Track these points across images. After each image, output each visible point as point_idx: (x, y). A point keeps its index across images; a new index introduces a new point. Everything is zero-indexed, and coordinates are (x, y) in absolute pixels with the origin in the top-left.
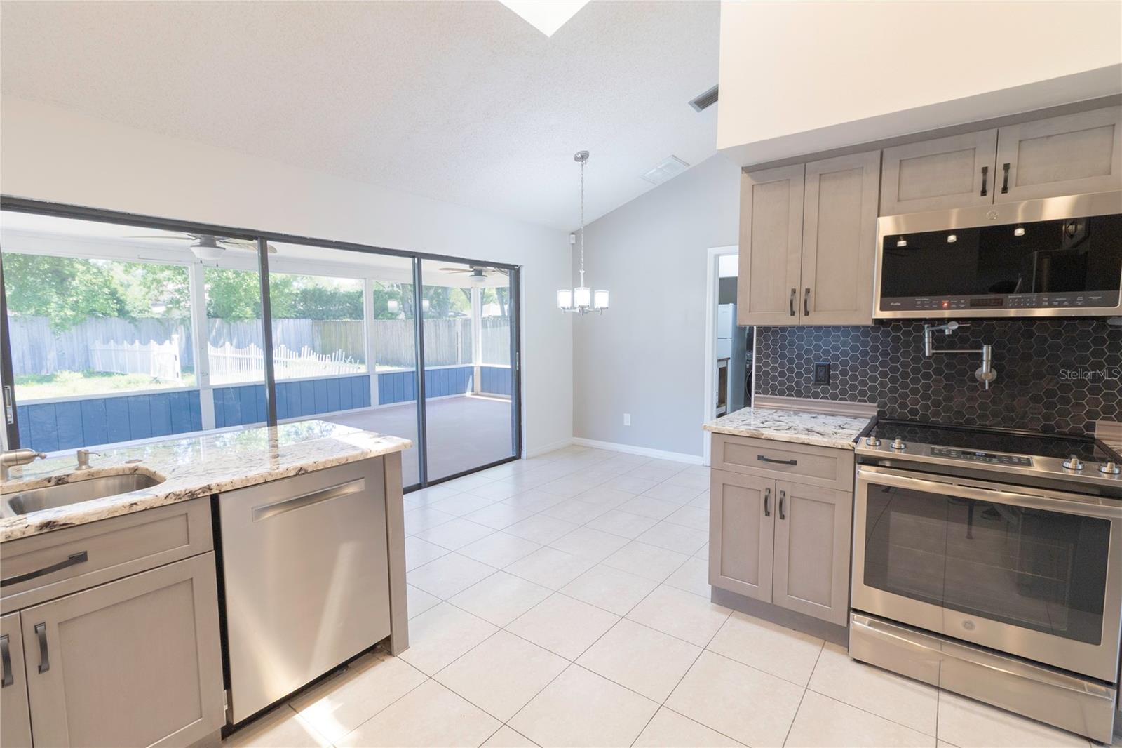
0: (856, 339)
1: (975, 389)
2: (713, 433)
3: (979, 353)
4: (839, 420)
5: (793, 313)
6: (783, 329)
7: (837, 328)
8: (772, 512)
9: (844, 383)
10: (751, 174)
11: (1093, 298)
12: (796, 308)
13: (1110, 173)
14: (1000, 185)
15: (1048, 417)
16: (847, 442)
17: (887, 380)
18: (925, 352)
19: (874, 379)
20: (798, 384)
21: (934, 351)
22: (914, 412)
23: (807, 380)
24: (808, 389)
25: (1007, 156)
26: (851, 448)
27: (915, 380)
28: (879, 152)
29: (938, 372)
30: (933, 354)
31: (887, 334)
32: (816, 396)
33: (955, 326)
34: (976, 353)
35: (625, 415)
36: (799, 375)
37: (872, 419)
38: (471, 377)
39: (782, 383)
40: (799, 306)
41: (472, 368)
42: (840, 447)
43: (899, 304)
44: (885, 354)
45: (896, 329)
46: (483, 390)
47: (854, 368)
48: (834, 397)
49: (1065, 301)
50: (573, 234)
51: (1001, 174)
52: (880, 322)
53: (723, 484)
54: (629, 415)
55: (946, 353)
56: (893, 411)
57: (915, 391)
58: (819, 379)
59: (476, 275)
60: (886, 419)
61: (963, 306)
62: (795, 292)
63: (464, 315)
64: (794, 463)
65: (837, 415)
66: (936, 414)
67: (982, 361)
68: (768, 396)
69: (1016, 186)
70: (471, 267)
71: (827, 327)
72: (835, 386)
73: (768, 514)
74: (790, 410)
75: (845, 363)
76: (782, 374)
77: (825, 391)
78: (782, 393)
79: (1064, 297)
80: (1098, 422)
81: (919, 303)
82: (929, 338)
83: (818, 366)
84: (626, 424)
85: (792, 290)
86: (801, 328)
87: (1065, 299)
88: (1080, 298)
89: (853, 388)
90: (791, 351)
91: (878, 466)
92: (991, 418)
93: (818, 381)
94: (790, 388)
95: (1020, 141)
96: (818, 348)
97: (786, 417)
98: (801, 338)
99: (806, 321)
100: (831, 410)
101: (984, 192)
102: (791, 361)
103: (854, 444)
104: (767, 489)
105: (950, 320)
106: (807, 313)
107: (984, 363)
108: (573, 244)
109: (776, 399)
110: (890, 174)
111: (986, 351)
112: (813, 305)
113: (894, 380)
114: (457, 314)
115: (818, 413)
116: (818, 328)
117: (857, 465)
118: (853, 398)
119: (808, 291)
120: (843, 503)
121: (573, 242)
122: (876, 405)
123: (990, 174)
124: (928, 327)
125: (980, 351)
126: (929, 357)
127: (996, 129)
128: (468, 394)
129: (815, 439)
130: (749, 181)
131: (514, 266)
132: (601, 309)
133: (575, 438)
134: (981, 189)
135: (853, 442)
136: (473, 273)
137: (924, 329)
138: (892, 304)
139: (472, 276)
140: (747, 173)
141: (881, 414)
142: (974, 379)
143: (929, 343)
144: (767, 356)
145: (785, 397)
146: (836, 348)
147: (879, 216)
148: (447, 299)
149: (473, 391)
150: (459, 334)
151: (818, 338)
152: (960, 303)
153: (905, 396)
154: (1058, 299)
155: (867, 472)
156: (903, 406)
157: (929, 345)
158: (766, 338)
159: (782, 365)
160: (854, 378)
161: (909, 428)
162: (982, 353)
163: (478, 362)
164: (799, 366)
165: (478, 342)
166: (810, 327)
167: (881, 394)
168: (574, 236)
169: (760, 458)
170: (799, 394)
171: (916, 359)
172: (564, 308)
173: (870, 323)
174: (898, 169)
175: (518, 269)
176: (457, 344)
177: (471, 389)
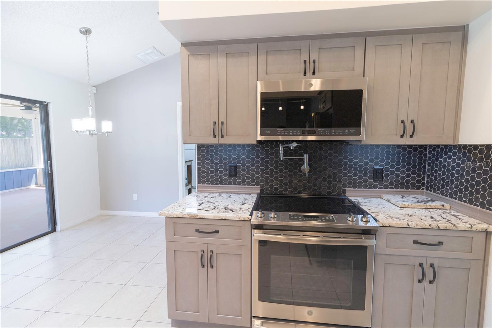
0: (248, 151)
1: (301, 176)
2: (166, 217)
3: (302, 158)
4: (242, 197)
5: (215, 137)
6: (212, 146)
7: (239, 145)
8: (206, 265)
9: (244, 175)
10: (186, 47)
11: (351, 131)
12: (216, 134)
13: (354, 70)
14: (312, 71)
15: (329, 188)
16: (246, 216)
17: (264, 173)
18: (280, 158)
19: (258, 173)
20: (221, 177)
21: (284, 158)
22: (276, 189)
23: (225, 175)
24: (226, 180)
25: (314, 56)
26: (249, 220)
27: (276, 173)
28: (256, 45)
29: (286, 168)
30: (284, 159)
31: (263, 149)
32: (230, 183)
33: (295, 145)
34: (301, 158)
35: (134, 194)
36: (221, 172)
37: (258, 194)
38: (34, 175)
39: (212, 177)
40: (218, 132)
41: (35, 170)
42: (243, 219)
43: (270, 132)
44: (262, 159)
45: (267, 146)
47: (248, 168)
48: (239, 184)
49: (341, 132)
50: (94, 87)
51: (312, 65)
52: (260, 142)
53: (175, 251)
54: (136, 195)
55: (289, 159)
56: (267, 189)
57: (276, 179)
58: (231, 174)
59: (26, 109)
60: (264, 194)
61: (299, 134)
62: (215, 124)
64: (217, 232)
65: (241, 194)
66: (286, 190)
67: (304, 162)
68: (205, 185)
69: (318, 72)
70: (21, 103)
71: (234, 145)
72: (240, 178)
73: (203, 266)
74: (217, 193)
75: (244, 165)
76: (212, 172)
77: (234, 181)
78: (212, 183)
79: (340, 130)
80: (347, 189)
81: (279, 131)
82: (282, 151)
83: (230, 167)
84: (135, 199)
85: (214, 122)
86: (221, 145)
87: (341, 131)
88: (346, 131)
89: (248, 178)
90: (216, 159)
91: (264, 229)
92: (308, 190)
93: (231, 175)
94: (217, 180)
95: (319, 49)
96: (230, 157)
97: (215, 198)
98: (221, 151)
99: (222, 141)
100: (238, 191)
101: (305, 74)
102: (217, 164)
103: (250, 217)
104: (202, 250)
105: (293, 141)
106: (222, 137)
107: (305, 163)
108: (95, 93)
109: (209, 186)
110: (262, 58)
111: (306, 157)
112: (226, 132)
113: (267, 173)
115: (232, 193)
116: (230, 145)
117: (253, 230)
118: (248, 184)
119: (223, 123)
120: (245, 253)
121: (95, 92)
122: (259, 186)
123: (308, 64)
124: (281, 145)
125: (303, 157)
126: (282, 161)
127: (309, 41)
128: (33, 186)
129: (229, 215)
130: (186, 52)
131: (42, 102)
132: (107, 133)
133: (102, 211)
134: (304, 72)
135: (250, 216)
136: (24, 108)
137: (279, 146)
138: (266, 132)
139: (22, 109)
140: (184, 46)
141: (262, 191)
142: (300, 171)
143: (282, 153)
144: (203, 162)
145: (214, 185)
146: (239, 157)
147: (257, 80)
151: (230, 151)
152: (297, 132)
153: (272, 181)
154: (338, 131)
155: (258, 235)
156: (271, 186)
157: (282, 154)
158: (202, 151)
159: (212, 167)
160: (248, 173)
161: (274, 198)
162: (304, 159)
164: (221, 167)
166: (225, 145)
167: (261, 181)
168: (95, 88)
169: (197, 231)
170: (221, 183)
171: (276, 162)
173: (255, 143)
174: (266, 56)
175: (46, 103)
176: (32, 154)
177: (35, 184)
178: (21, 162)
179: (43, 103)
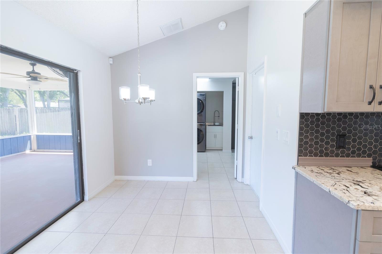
0: (362, 120)
5: (369, 103)
7: (351, 114)
9: (354, 147)
17: (378, 144)
19: (371, 143)
20: (326, 149)
23: (332, 146)
24: (332, 152)
32: (337, 155)
35: (148, 160)
36: (327, 143)
38: (29, 141)
39: (316, 149)
41: (30, 136)
46: (38, 148)
47: (360, 138)
48: (348, 156)
50: (110, 58)
54: (151, 160)
56: (379, 162)
58: (339, 145)
59: (32, 80)
60: (376, 166)
62: (371, 88)
63: (19, 106)
68: (307, 157)
72: (349, 149)
75: (355, 135)
76: (317, 143)
77: (343, 152)
78: (316, 155)
83: (339, 137)
84: (149, 165)
85: (370, 86)
89: (359, 149)
90: (323, 128)
93: (339, 147)
94: (321, 152)
96: (339, 126)
99: (379, 109)
102: (322, 134)
106: (380, 103)
108: (111, 64)
109: (312, 159)
114: (14, 106)
118: (359, 156)
119: (381, 87)
121: (111, 62)
122: (371, 159)
128: (28, 151)
133: (116, 176)
136: (30, 79)
139: (29, 80)
141: (374, 164)
144: (307, 132)
145: (318, 158)
146: (350, 126)
148: (7, 98)
149: (31, 149)
150: (17, 116)
151: (339, 120)
159: (317, 137)
160: (360, 143)
163: (34, 132)
164: (328, 137)
165: (34, 121)
167: (375, 152)
168: (112, 59)
170: (327, 155)
172: (125, 100)
175: (76, 72)
176: (16, 121)
177: (29, 149)
178: (5, 129)
179: (74, 71)
